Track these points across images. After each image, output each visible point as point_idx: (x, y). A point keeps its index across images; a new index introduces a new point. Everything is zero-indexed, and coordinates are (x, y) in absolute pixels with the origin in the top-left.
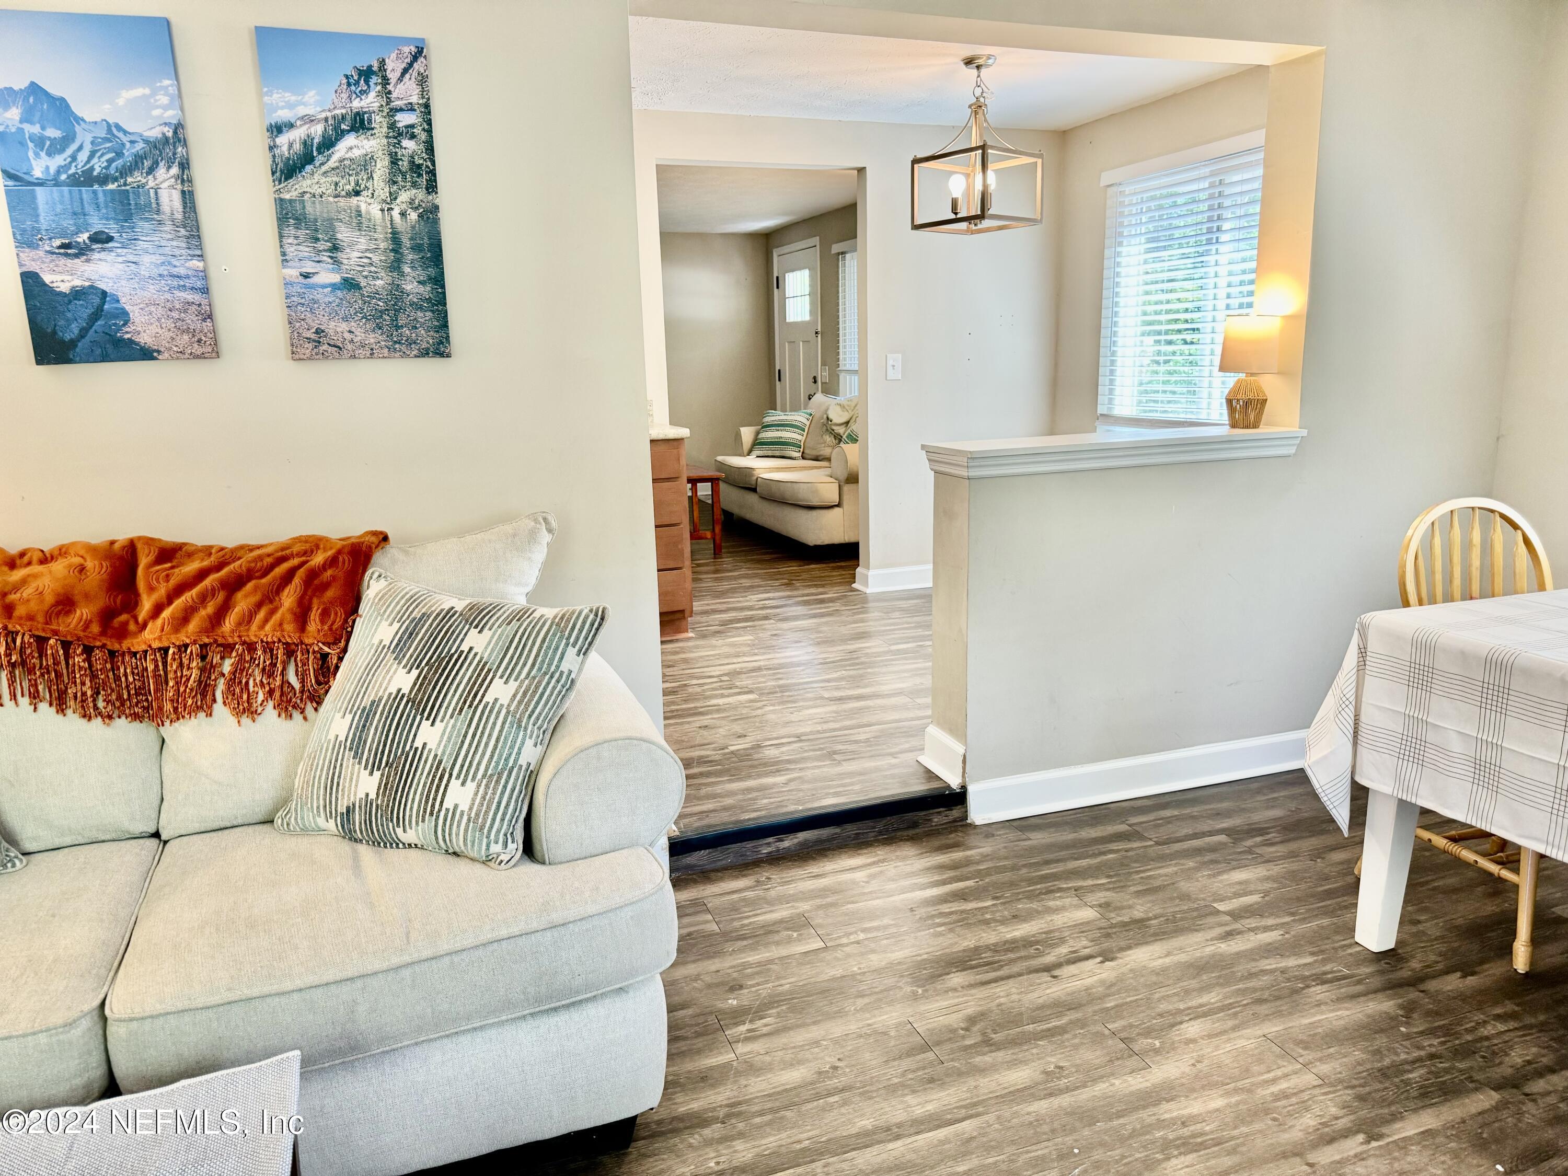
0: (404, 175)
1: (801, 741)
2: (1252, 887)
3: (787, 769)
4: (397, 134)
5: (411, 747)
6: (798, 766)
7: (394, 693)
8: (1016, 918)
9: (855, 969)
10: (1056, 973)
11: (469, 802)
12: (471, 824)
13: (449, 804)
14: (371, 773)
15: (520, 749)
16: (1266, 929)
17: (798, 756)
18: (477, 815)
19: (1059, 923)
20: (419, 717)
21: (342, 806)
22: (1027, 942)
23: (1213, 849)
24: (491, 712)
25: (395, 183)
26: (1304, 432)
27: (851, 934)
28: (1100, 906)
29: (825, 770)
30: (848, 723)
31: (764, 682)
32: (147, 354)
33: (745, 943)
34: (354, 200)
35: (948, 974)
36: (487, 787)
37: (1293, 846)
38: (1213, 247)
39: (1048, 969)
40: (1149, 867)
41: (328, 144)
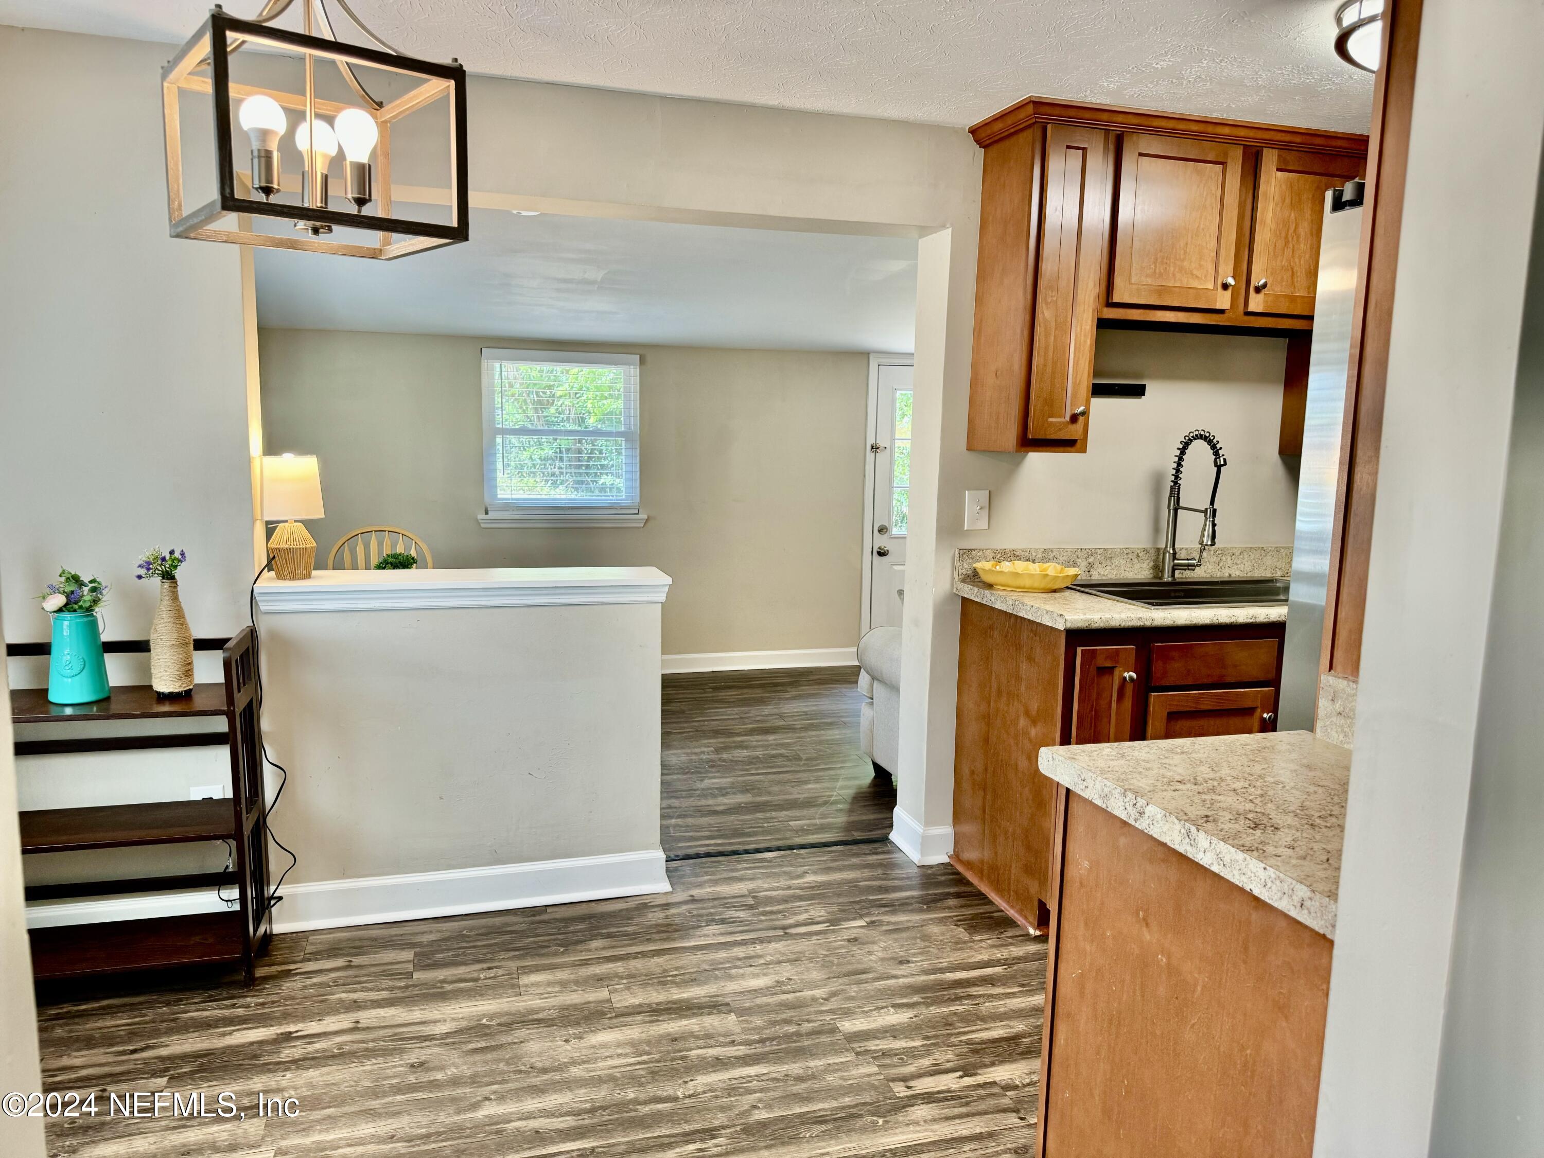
1: (784, 928)
3: (801, 889)
17: (790, 905)
29: (766, 886)
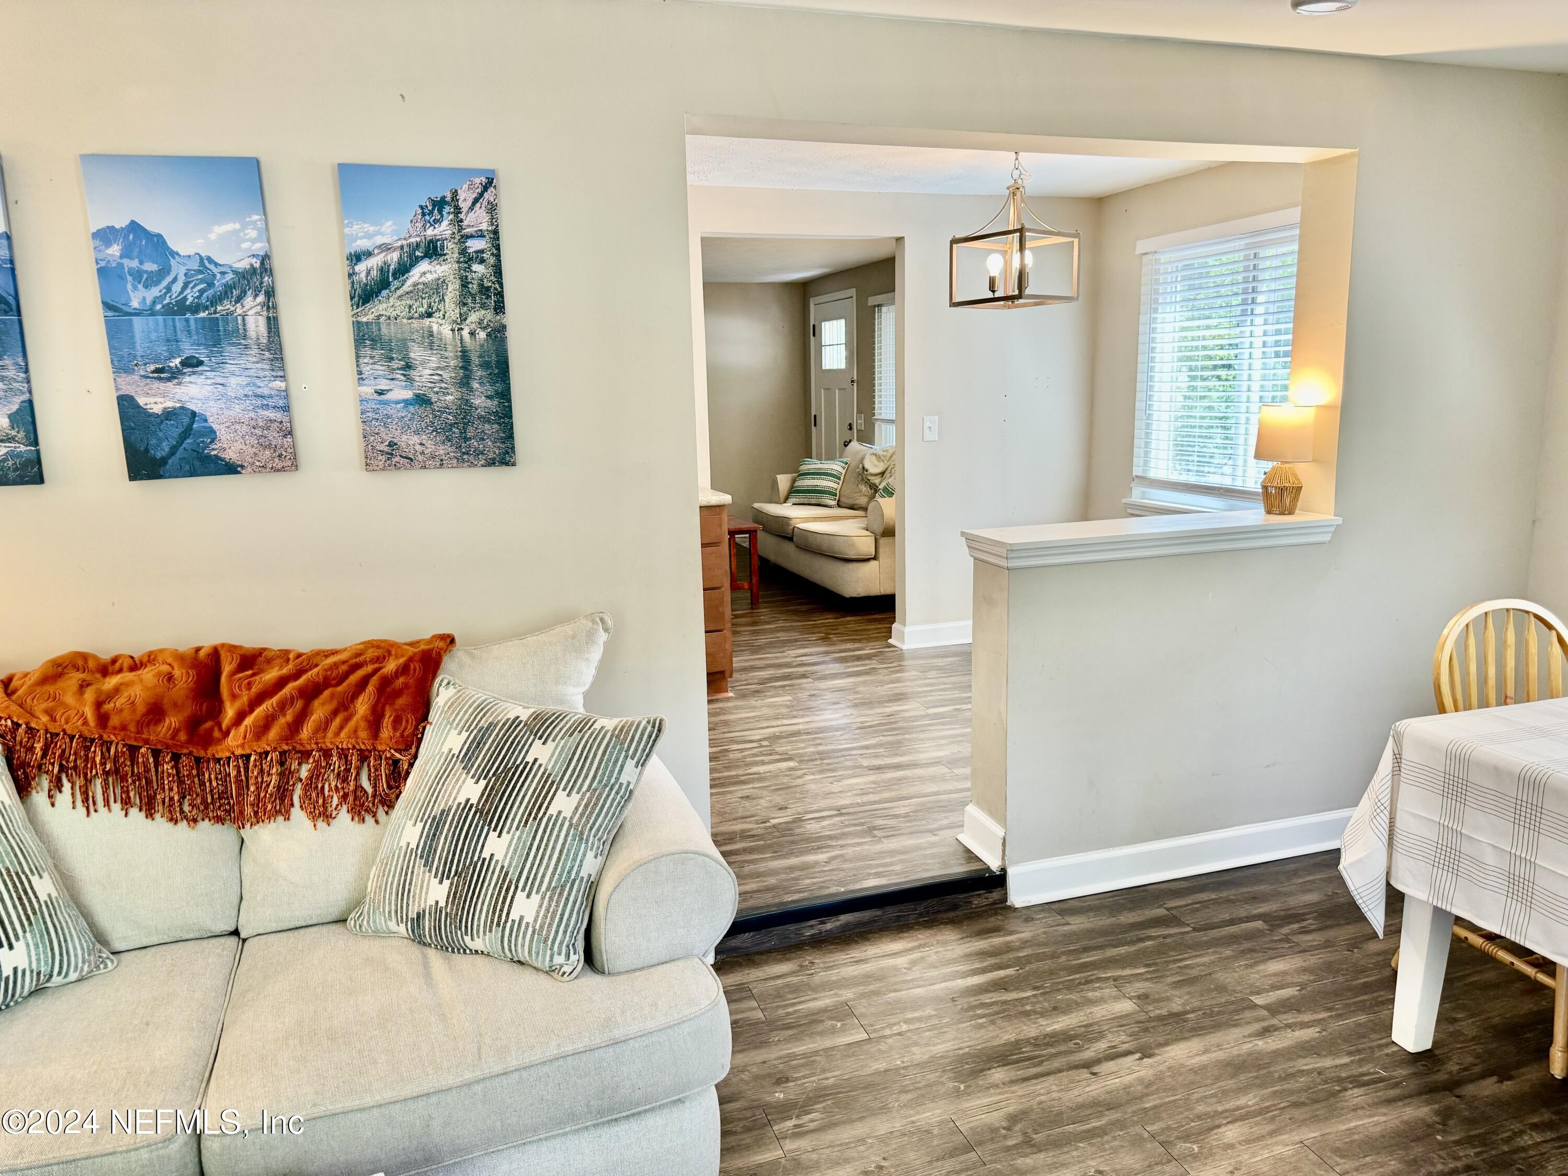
0: (473, 297)
1: (841, 814)
2: (1289, 979)
3: (829, 846)
4: (467, 259)
5: (479, 857)
6: (840, 843)
7: (463, 803)
8: (1056, 1009)
9: (899, 1062)
10: (1096, 1069)
11: (534, 914)
12: (536, 936)
13: (514, 915)
14: (441, 882)
15: (581, 861)
16: (1304, 1025)
17: (839, 831)
18: (542, 927)
19: (1098, 1016)
20: (486, 828)
21: (413, 912)
22: (1065, 1036)
23: (1249, 936)
24: (554, 825)
25: (465, 304)
26: (1339, 520)
27: (894, 1024)
28: (1139, 997)
29: (866, 847)
30: (886, 795)
31: (804, 748)
32: (231, 469)
33: (790, 1032)
34: (427, 321)
35: (989, 1069)
36: (551, 899)
37: (1331, 934)
38: (1249, 319)
39: (1088, 1065)
40: (1186, 956)
41: (403, 270)
